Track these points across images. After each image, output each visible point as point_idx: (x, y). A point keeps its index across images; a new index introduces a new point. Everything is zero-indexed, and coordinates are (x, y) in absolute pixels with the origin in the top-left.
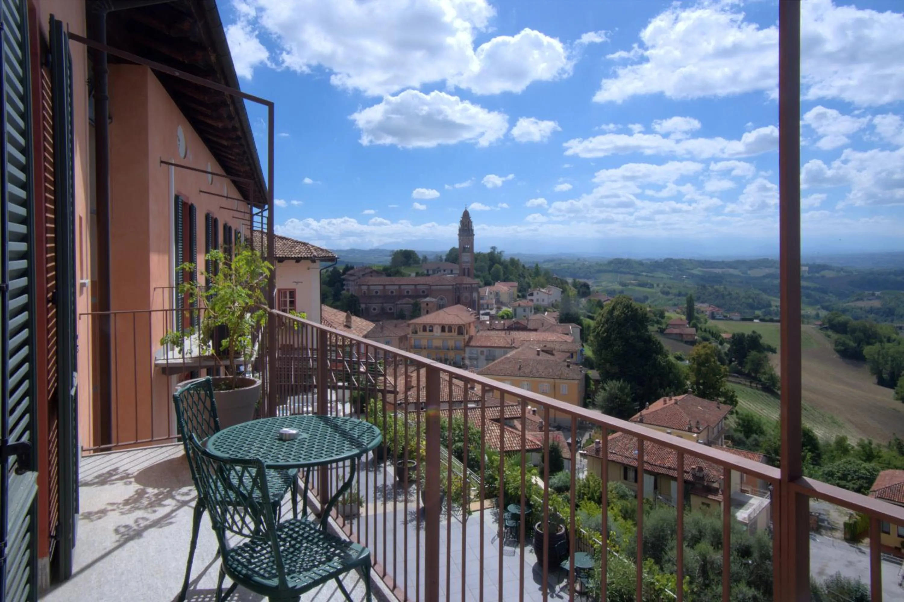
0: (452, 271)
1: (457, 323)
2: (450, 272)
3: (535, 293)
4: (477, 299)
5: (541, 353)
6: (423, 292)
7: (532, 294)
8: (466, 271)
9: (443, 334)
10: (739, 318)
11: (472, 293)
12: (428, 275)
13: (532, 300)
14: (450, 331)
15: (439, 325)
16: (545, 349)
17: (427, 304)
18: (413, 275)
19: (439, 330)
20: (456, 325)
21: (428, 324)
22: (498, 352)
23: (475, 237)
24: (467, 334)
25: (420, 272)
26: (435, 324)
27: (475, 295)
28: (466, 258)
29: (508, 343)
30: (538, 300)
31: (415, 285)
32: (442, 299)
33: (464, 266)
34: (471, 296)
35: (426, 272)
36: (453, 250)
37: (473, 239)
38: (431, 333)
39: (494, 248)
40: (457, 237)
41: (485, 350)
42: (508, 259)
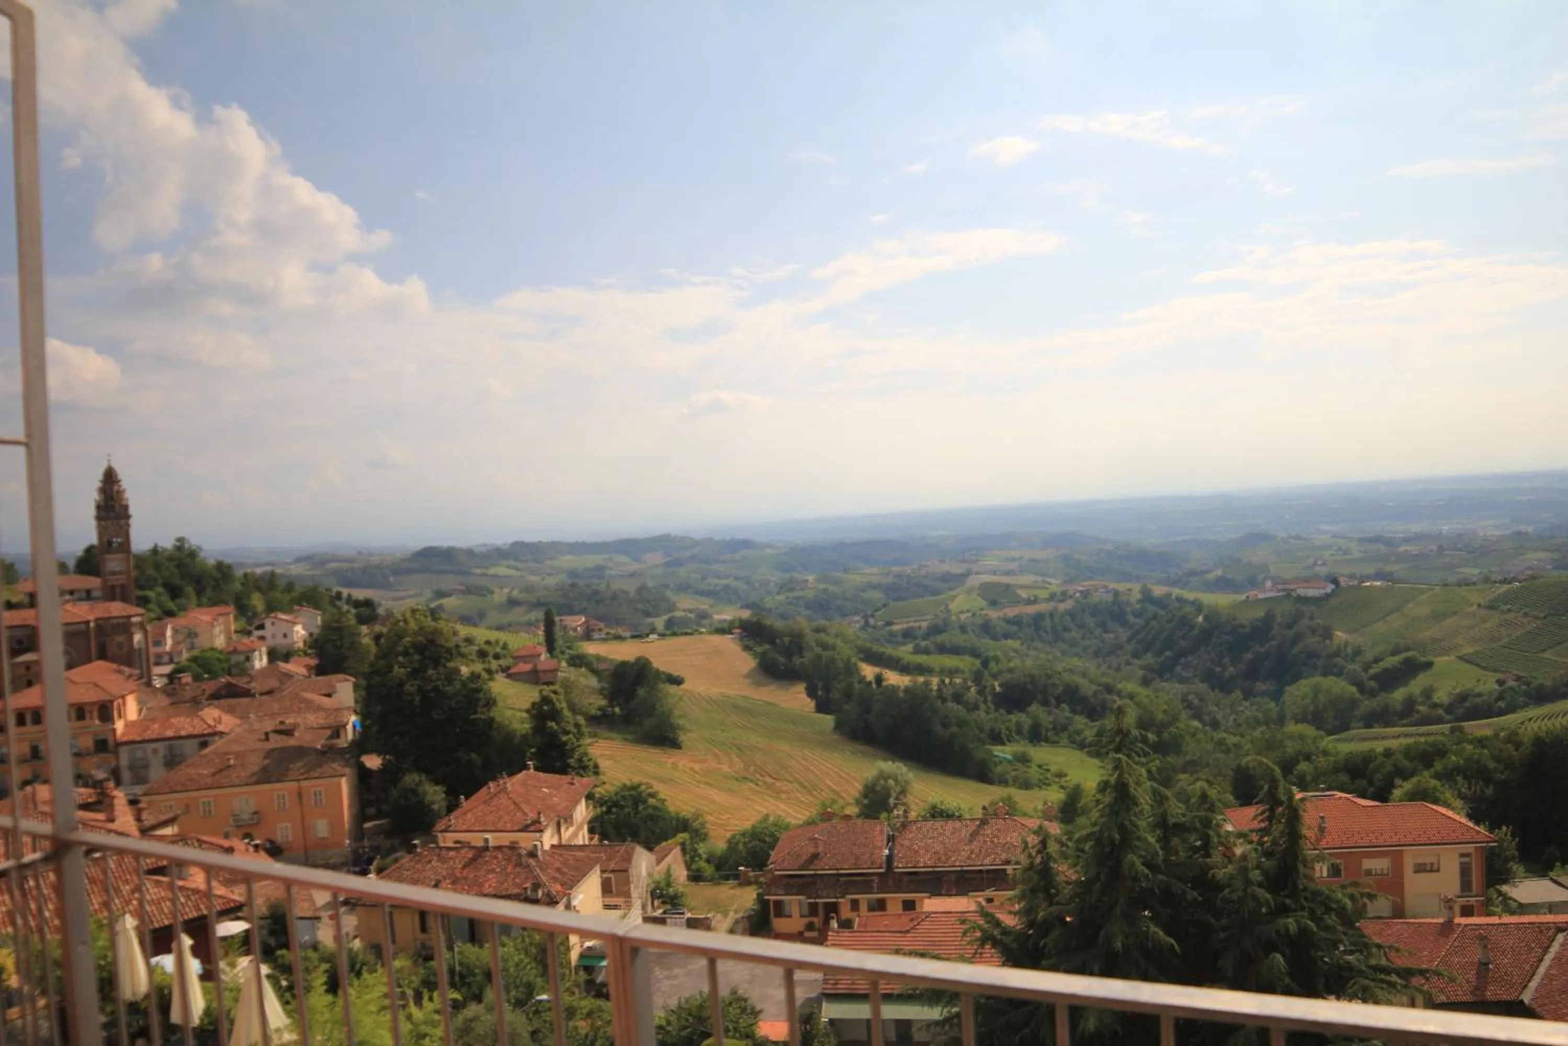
0: (88, 592)
1: (95, 699)
2: (84, 595)
3: (268, 623)
4: (143, 647)
5: (271, 736)
7: (261, 627)
8: (115, 591)
10: (628, 634)
11: (132, 634)
13: (262, 638)
16: (283, 727)
17: (28, 668)
20: (94, 703)
21: (28, 709)
22: (190, 747)
23: (132, 521)
24: (120, 717)
25: (14, 600)
27: (138, 638)
28: (114, 563)
29: (210, 726)
30: (274, 636)
33: (113, 580)
34: (130, 640)
35: (27, 599)
36: (89, 550)
37: (128, 525)
38: (36, 727)
39: (181, 540)
40: (93, 523)
41: (160, 746)
42: (211, 562)
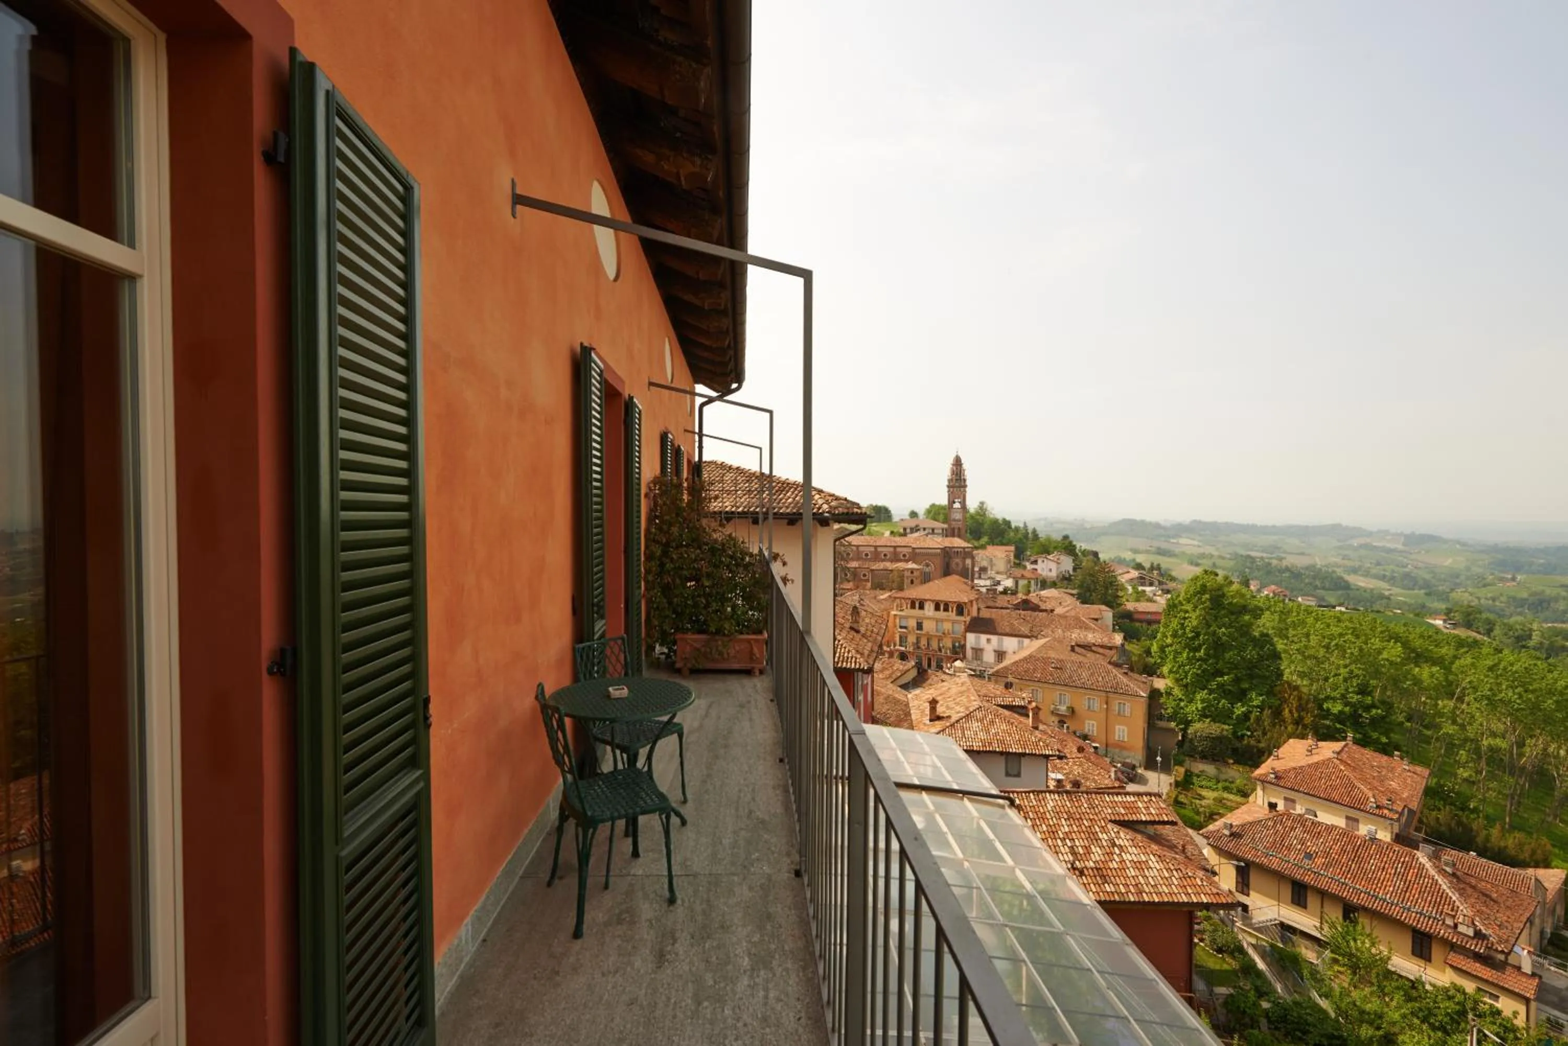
0: (933, 530)
1: (953, 598)
2: (939, 531)
3: (1040, 561)
4: (970, 566)
5: (1076, 649)
6: (904, 556)
7: (1035, 563)
8: (956, 531)
9: (938, 613)
11: (964, 559)
12: (905, 535)
13: (1035, 570)
14: (946, 610)
15: (933, 601)
16: (1080, 643)
17: (912, 573)
18: (887, 533)
19: (932, 606)
20: (954, 602)
24: (968, 614)
25: (895, 530)
26: (926, 600)
27: (968, 562)
28: (956, 515)
30: (1043, 570)
31: (895, 547)
32: (927, 565)
33: (954, 525)
34: (964, 563)
35: (902, 531)
36: (939, 505)
37: (966, 492)
38: (921, 612)
41: (992, 637)
